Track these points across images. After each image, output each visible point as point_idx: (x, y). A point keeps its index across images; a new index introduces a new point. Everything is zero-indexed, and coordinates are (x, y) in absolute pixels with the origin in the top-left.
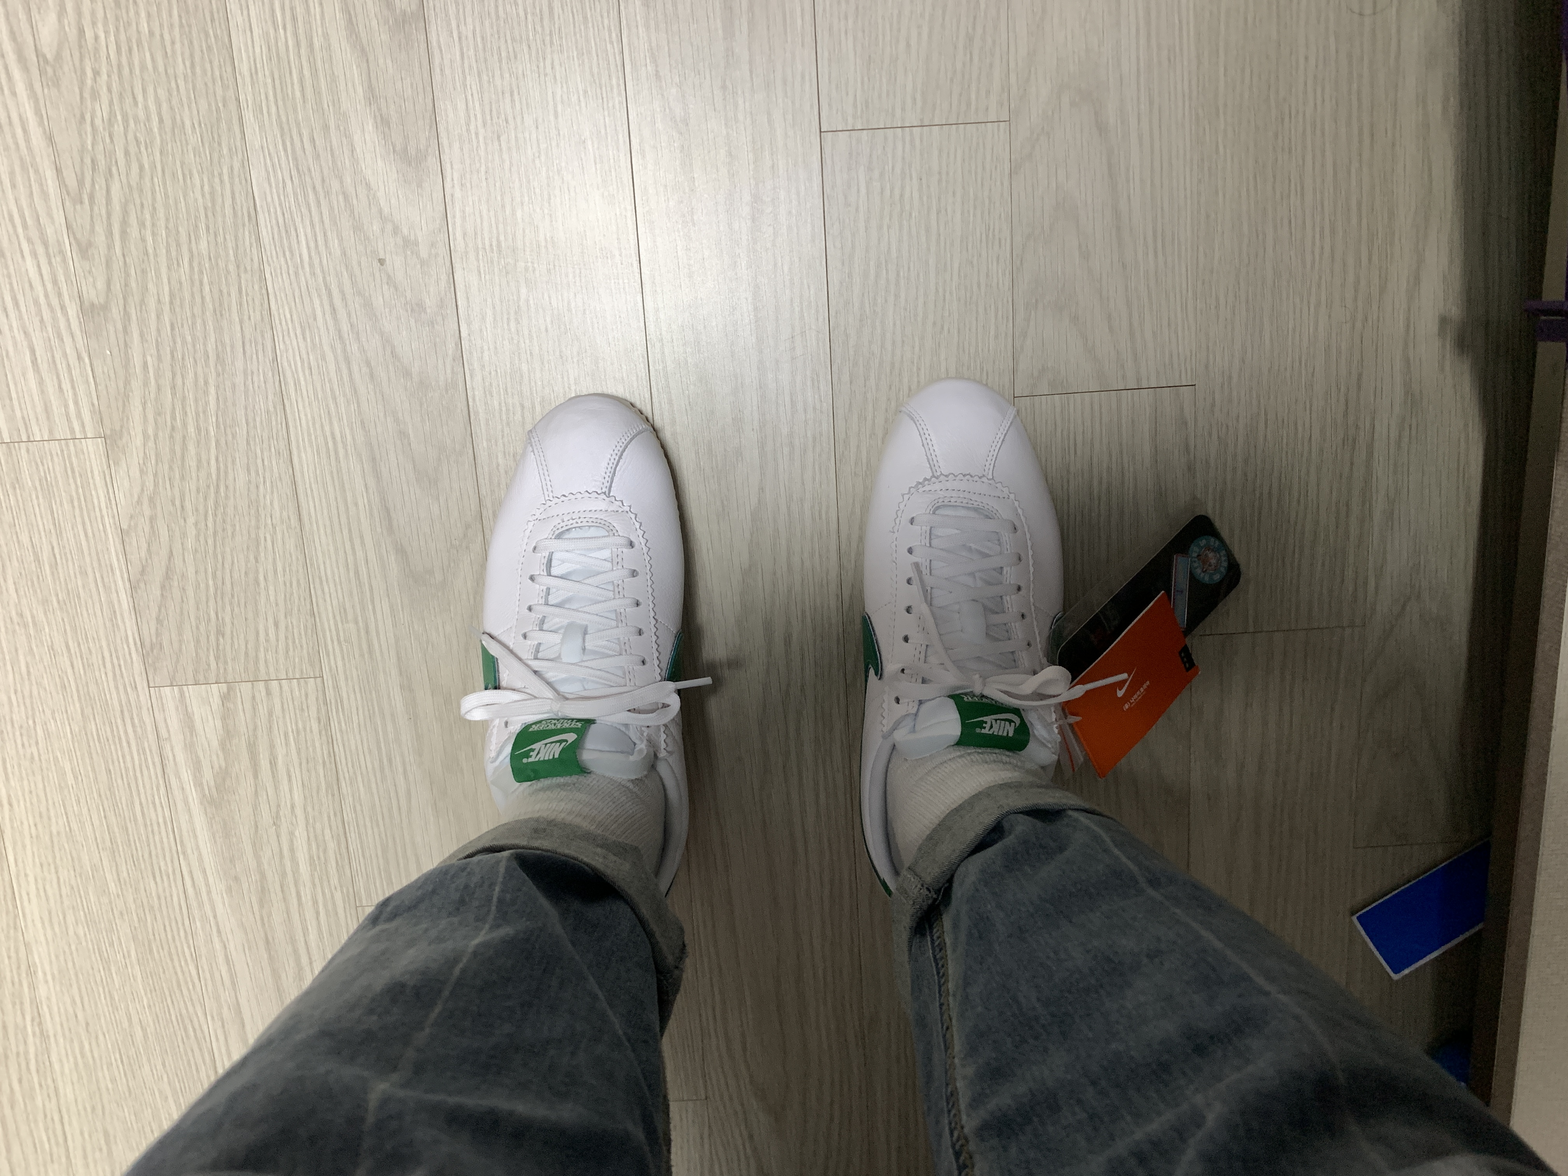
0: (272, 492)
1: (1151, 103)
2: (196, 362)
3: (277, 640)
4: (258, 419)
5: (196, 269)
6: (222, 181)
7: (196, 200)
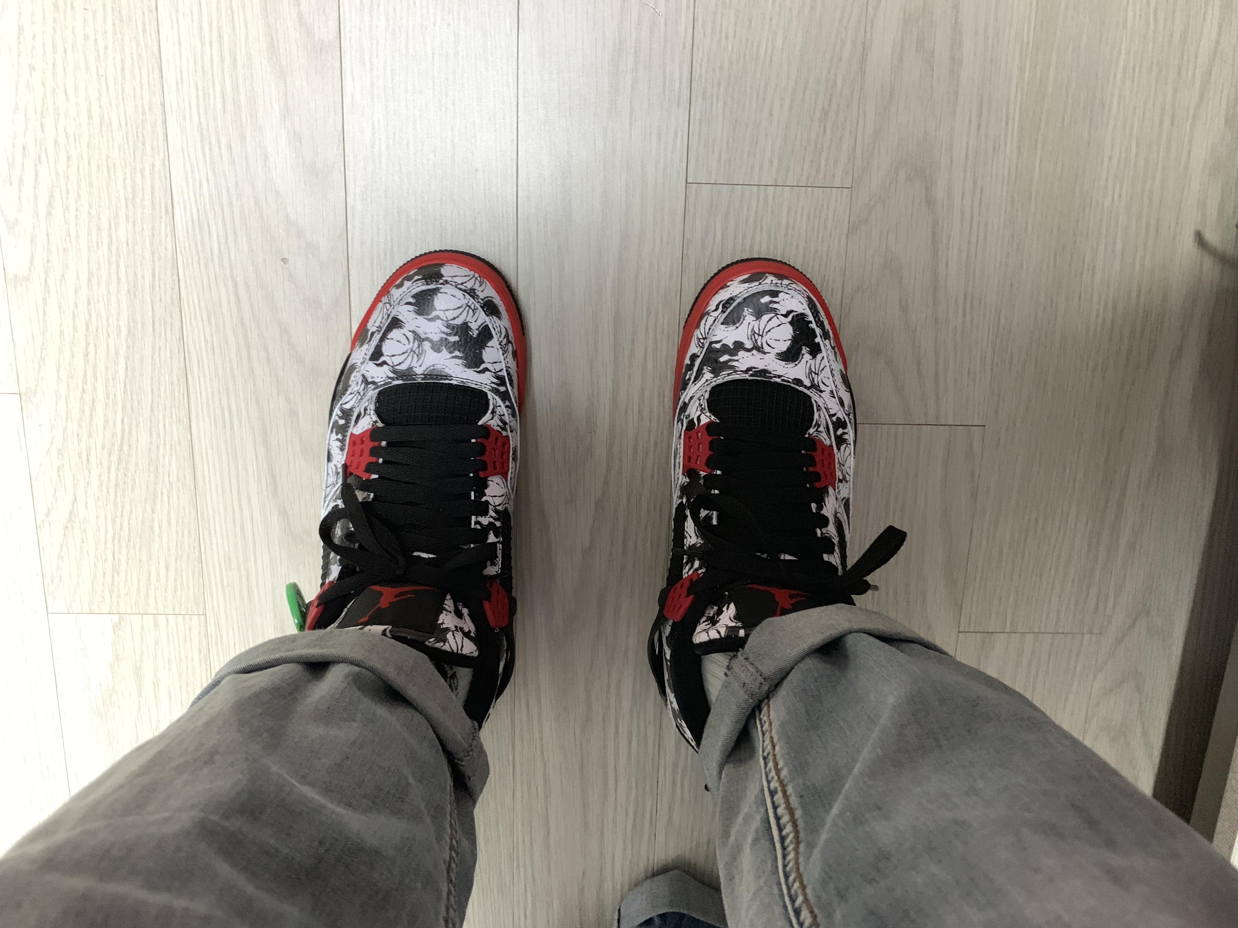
0: (171, 455)
1: (975, 183)
2: (108, 334)
3: (167, 581)
4: (162, 389)
5: (114, 253)
6: (143, 177)
7: (118, 191)
